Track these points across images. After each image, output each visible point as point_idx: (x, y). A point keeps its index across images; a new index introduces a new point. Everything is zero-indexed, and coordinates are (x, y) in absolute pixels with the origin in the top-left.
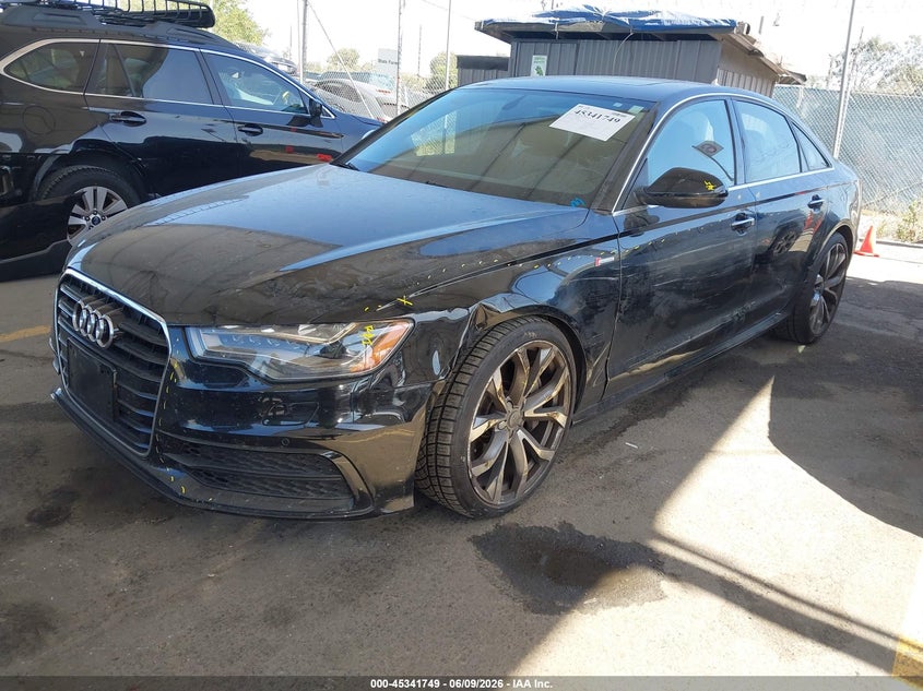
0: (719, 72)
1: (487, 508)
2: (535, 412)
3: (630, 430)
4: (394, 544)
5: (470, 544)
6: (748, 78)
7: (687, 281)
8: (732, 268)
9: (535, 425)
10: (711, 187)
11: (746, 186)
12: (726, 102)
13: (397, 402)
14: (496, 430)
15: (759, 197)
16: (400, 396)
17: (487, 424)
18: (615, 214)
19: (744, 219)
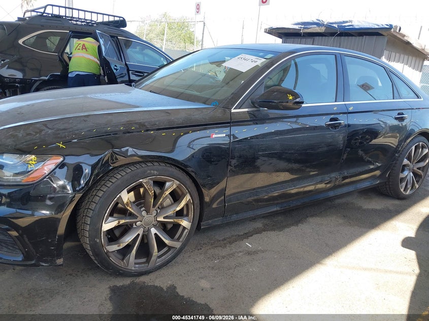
0: (386, 53)
1: (121, 270)
2: (164, 218)
3: (255, 236)
4: (67, 283)
5: (109, 289)
6: (397, 55)
7: (287, 153)
8: (325, 149)
9: (169, 226)
10: (291, 98)
11: (344, 103)
12: (336, 56)
13: (49, 202)
14: (134, 226)
15: (351, 109)
16: (51, 199)
17: (117, 222)
18: (233, 111)
19: (337, 121)
